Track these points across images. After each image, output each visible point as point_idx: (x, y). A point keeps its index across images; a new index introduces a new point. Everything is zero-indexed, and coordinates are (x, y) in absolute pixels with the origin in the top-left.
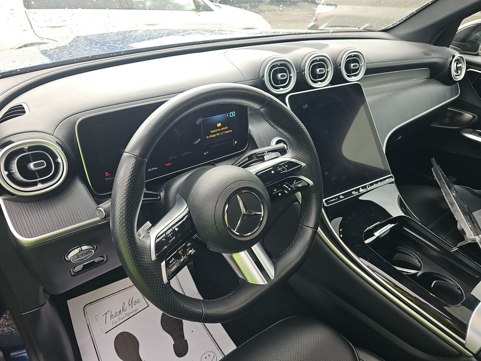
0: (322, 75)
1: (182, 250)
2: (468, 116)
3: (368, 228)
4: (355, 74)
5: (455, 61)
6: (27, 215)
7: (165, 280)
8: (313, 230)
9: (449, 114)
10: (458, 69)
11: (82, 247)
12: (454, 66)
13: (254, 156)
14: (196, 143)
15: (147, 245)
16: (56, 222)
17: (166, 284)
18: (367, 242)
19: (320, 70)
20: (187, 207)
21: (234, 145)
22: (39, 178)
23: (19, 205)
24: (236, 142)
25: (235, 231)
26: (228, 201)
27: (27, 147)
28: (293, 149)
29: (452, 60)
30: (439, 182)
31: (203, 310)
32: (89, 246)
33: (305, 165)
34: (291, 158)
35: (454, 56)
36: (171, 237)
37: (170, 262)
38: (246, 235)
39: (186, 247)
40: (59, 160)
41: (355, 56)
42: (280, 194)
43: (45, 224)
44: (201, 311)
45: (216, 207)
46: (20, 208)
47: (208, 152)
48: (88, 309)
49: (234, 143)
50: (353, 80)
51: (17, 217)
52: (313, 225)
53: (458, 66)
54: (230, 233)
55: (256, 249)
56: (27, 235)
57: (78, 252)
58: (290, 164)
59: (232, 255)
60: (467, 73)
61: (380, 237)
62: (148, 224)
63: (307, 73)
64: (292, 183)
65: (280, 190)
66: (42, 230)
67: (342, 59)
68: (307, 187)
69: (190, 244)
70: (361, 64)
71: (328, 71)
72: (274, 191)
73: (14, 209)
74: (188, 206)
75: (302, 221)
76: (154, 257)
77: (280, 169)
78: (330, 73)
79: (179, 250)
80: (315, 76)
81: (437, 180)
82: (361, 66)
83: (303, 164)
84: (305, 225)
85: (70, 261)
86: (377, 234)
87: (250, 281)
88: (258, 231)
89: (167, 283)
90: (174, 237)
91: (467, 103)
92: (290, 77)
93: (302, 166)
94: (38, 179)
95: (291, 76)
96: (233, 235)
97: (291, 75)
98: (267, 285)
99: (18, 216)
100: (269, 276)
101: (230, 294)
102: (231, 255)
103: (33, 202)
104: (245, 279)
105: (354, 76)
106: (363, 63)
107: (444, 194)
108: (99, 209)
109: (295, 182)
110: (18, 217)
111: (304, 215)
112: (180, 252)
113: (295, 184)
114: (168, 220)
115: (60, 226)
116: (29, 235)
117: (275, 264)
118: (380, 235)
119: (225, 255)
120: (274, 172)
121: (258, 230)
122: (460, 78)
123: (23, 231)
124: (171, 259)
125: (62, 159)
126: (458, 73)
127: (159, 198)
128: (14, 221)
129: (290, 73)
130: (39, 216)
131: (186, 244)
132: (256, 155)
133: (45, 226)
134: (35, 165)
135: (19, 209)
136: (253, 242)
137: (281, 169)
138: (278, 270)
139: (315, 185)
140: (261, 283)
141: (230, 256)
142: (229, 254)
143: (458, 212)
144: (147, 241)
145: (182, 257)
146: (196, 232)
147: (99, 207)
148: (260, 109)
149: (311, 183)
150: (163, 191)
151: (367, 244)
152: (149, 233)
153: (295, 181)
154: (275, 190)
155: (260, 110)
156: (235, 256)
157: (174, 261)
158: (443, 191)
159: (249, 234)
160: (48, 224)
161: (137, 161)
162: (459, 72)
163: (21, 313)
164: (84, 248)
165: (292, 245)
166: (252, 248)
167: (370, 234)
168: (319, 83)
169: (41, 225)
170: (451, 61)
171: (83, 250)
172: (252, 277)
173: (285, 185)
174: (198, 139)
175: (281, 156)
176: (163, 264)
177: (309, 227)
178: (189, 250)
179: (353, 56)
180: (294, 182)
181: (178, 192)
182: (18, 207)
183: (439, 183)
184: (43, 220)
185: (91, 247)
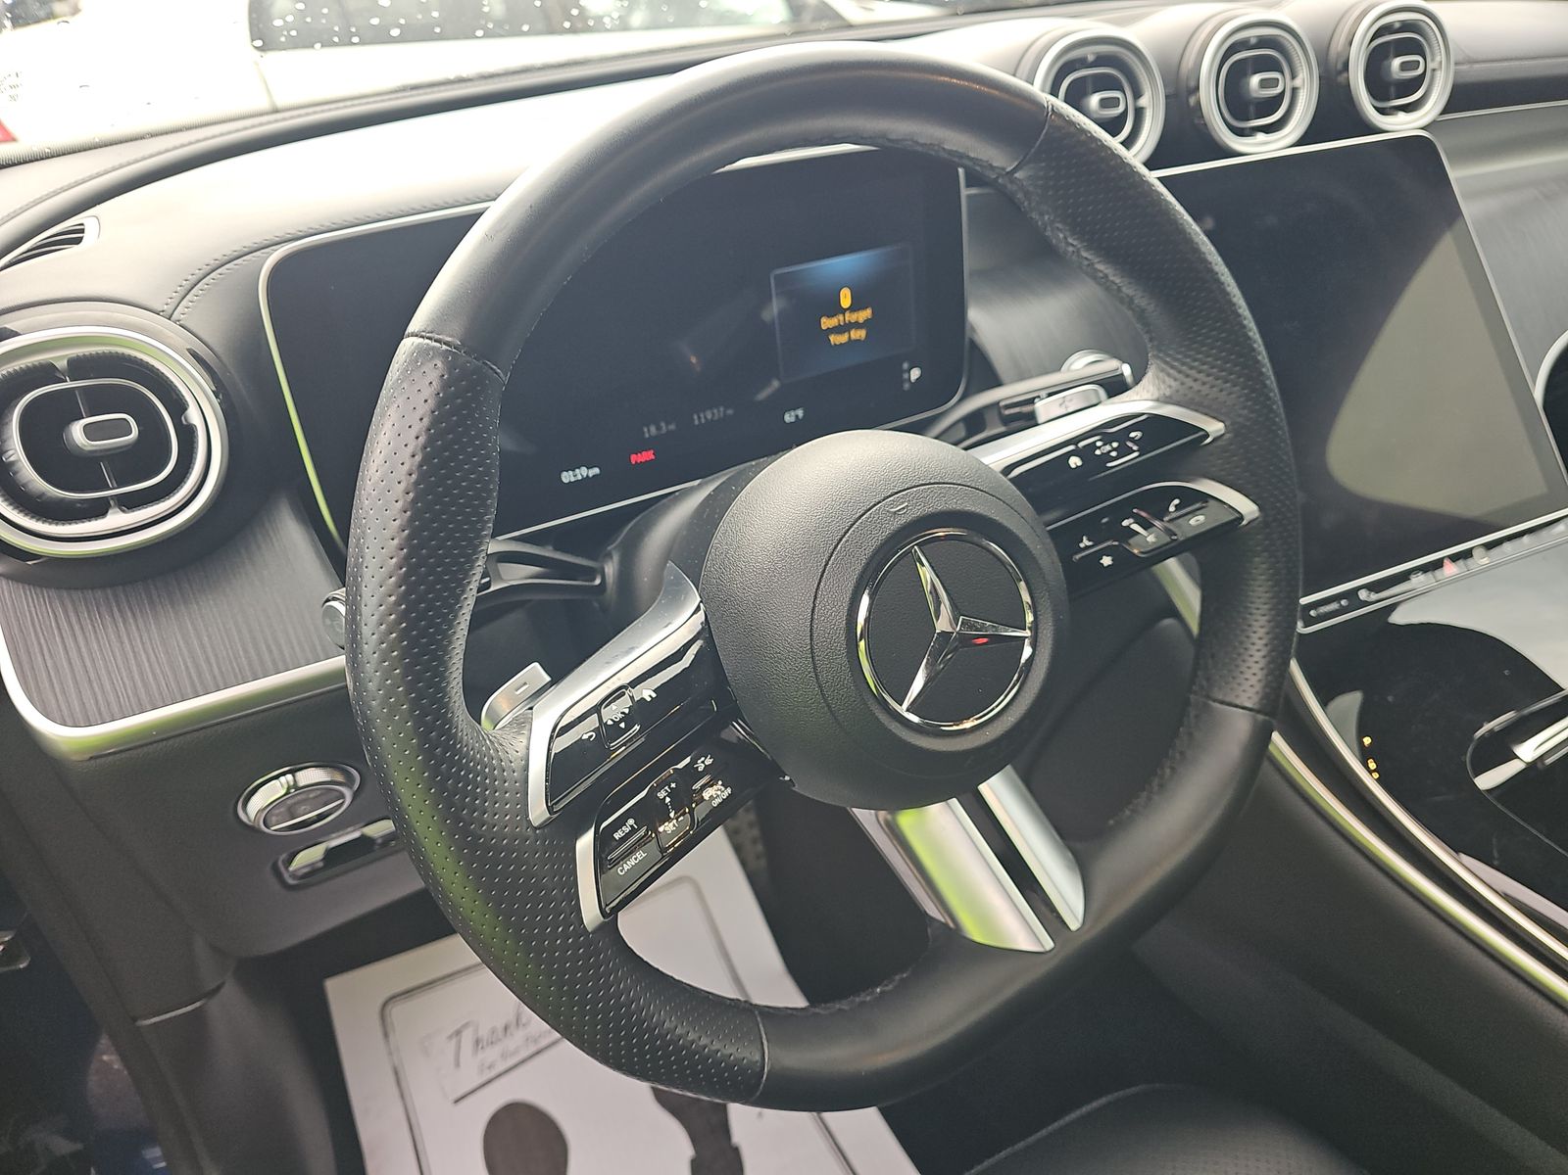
0: (1272, 104)
1: (673, 785)
3: (1487, 727)
4: (1410, 103)
6: (74, 635)
7: (590, 912)
8: (1255, 720)
11: (299, 774)
13: (991, 417)
14: (762, 395)
15: (513, 755)
16: (187, 668)
17: (594, 932)
18: (1487, 781)
19: (1262, 81)
20: (698, 609)
21: (907, 386)
22: (114, 489)
23: (49, 597)
24: (915, 374)
25: (902, 709)
26: (870, 577)
27: (66, 362)
28: (1166, 363)
31: (764, 1053)
32: (329, 769)
33: (1220, 430)
34: (1157, 400)
36: (622, 725)
37: (617, 836)
38: (955, 728)
39: (691, 773)
40: (193, 416)
41: (1406, 26)
42: (1107, 561)
43: (141, 674)
44: (757, 1057)
45: (815, 598)
46: (53, 610)
47: (800, 413)
48: (397, 1011)
49: (906, 376)
50: (1402, 125)
51: (35, 643)
52: (1256, 699)
54: (883, 718)
55: (1000, 792)
56: (72, 715)
57: (283, 792)
58: (1154, 428)
59: (894, 819)
61: (1539, 765)
62: (535, 673)
63: (1209, 99)
64: (1161, 514)
65: (1109, 543)
66: (129, 698)
67: (1350, 43)
68: (1232, 527)
69: (708, 761)
70: (1433, 60)
71: (1294, 90)
72: (1082, 545)
73: (30, 612)
74: (701, 602)
75: (1205, 683)
76: (538, 811)
77: (1108, 448)
78: (1302, 96)
79: (660, 787)
80: (1244, 110)
82: (1434, 70)
83: (1214, 427)
84: (1220, 697)
85: (252, 829)
86: (1528, 751)
87: (975, 933)
88: (1010, 711)
89: (600, 928)
90: (637, 727)
92: (1139, 113)
93: (1207, 435)
94: (111, 489)
95: (1142, 108)
96: (895, 727)
97: (1143, 102)
98: (1052, 953)
99: (42, 641)
100: (1059, 917)
101: (886, 985)
102: (889, 817)
103: (103, 587)
104: (951, 925)
105: (1406, 108)
106: (1440, 57)
108: (332, 606)
109: (1176, 506)
110: (40, 644)
111: (1213, 656)
112: (662, 794)
113: (1174, 515)
114: (616, 658)
115: (202, 683)
116: (79, 715)
117: (1083, 865)
118: (1542, 758)
119: (865, 817)
120: (1079, 463)
121: (1009, 707)
123: (57, 700)
124: (620, 823)
125: (204, 413)
127: (598, 582)
128: (24, 657)
129: (1137, 95)
130: (122, 643)
131: (694, 761)
132: (1000, 413)
133: (143, 680)
134: (90, 431)
135: (45, 614)
136: (985, 761)
137: (1114, 449)
138: (1100, 888)
139: (1264, 523)
140: (1024, 943)
141: (887, 823)
142: (882, 814)
144: (513, 742)
145: (672, 815)
146: (736, 715)
147: (334, 599)
148: (1015, 170)
149: (1247, 507)
150: (616, 558)
151: (1488, 791)
152: (531, 708)
153: (1177, 501)
154: (1086, 542)
155: (1017, 175)
156: (907, 820)
157: (633, 831)
159: (968, 725)
160: (154, 674)
161: (451, 367)
163: (135, 1020)
164: (310, 776)
165: (1161, 786)
166: (983, 788)
167: (1498, 750)
168: (1261, 137)
169: (125, 679)
171: (301, 784)
172: (985, 918)
173: (1131, 520)
174: (767, 383)
175: (1110, 396)
176: (585, 843)
177: (1236, 706)
178: (703, 787)
179: (1397, 25)
180: (1172, 509)
181: (672, 556)
182: (44, 608)
184: (135, 657)
185: (339, 778)
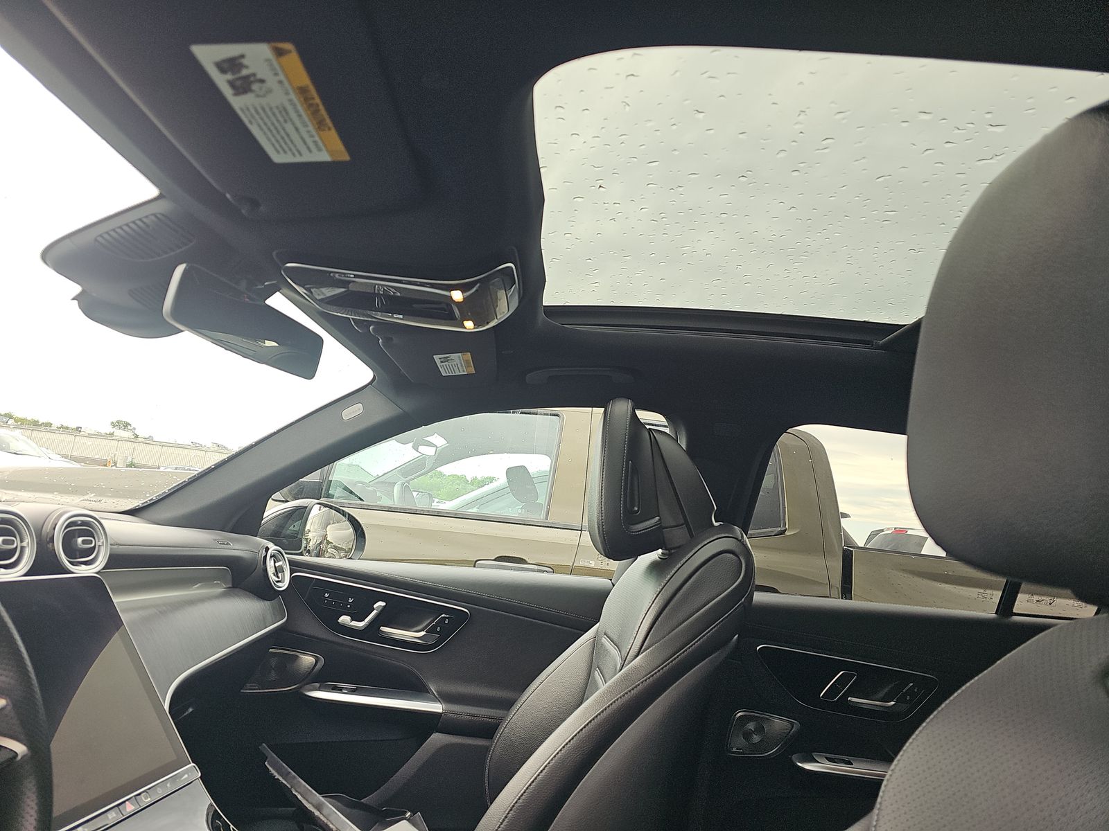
0: (10, 553)
2: (307, 660)
4: (87, 561)
5: (271, 557)
9: (274, 662)
10: (278, 570)
12: (270, 564)
19: (3, 540)
29: (266, 555)
30: (286, 781)
35: (267, 549)
41: (84, 523)
50: (84, 571)
53: (277, 564)
60: (292, 579)
67: (54, 529)
68: (11, 762)
71: (23, 548)
78: (27, 552)
81: (281, 779)
91: (303, 635)
105: (85, 563)
106: (103, 539)
107: (299, 797)
122: (284, 586)
126: (278, 577)
143: (335, 815)
158: (296, 794)
162: (280, 575)
170: (265, 557)
179: (78, 522)
183: (284, 782)
